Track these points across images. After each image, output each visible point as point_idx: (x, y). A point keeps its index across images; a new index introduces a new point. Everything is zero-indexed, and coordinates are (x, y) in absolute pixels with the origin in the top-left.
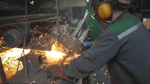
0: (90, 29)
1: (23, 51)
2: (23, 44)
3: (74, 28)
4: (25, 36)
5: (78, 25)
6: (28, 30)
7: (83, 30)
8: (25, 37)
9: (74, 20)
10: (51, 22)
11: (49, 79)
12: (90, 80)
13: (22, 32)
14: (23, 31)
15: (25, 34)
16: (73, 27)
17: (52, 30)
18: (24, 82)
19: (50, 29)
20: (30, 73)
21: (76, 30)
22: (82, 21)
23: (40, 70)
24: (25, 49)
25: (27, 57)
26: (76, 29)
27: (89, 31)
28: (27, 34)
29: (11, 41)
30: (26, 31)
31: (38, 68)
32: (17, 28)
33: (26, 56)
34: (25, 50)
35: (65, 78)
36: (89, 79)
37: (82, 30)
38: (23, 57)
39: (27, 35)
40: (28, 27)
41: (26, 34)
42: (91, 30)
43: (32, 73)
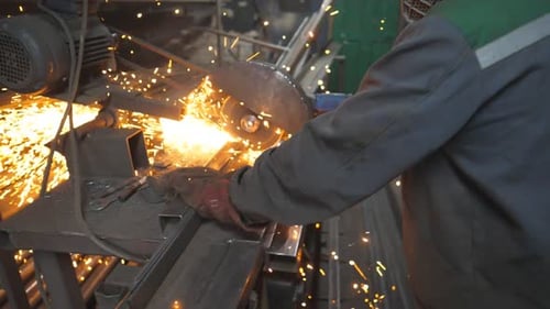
0: (340, 54)
1: (69, 112)
2: (67, 81)
3: (279, 47)
4: (77, 48)
5: (296, 34)
6: (91, 25)
7: (314, 56)
8: (77, 54)
9: (279, 16)
10: (190, 14)
11: (169, 227)
12: (324, 245)
13: (63, 30)
14: (66, 27)
15: (77, 42)
16: (276, 43)
17: (194, 50)
18: (66, 233)
19: (188, 47)
20: (93, 198)
21: (287, 52)
22: (311, 21)
23: (134, 191)
24: (75, 102)
25: (84, 136)
26: (286, 49)
27: (335, 60)
28: (86, 40)
29: (15, 65)
30: (79, 27)
31: (127, 182)
32: (45, 13)
33: (80, 135)
34: (75, 106)
35: (230, 218)
36: (323, 240)
37: (309, 57)
38: (67, 134)
39: (85, 47)
40: (90, 15)
41: (82, 40)
42: (342, 57)
43: (102, 200)
